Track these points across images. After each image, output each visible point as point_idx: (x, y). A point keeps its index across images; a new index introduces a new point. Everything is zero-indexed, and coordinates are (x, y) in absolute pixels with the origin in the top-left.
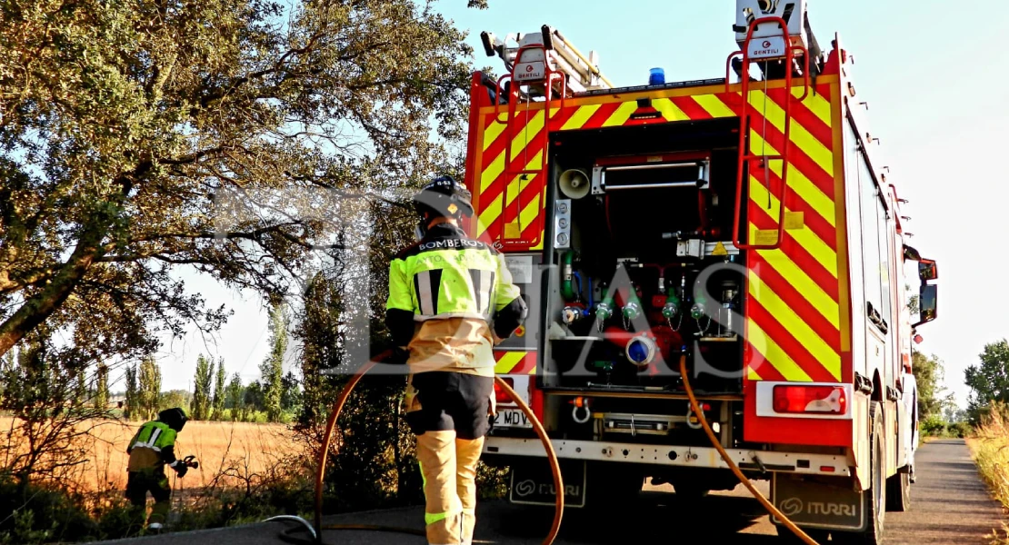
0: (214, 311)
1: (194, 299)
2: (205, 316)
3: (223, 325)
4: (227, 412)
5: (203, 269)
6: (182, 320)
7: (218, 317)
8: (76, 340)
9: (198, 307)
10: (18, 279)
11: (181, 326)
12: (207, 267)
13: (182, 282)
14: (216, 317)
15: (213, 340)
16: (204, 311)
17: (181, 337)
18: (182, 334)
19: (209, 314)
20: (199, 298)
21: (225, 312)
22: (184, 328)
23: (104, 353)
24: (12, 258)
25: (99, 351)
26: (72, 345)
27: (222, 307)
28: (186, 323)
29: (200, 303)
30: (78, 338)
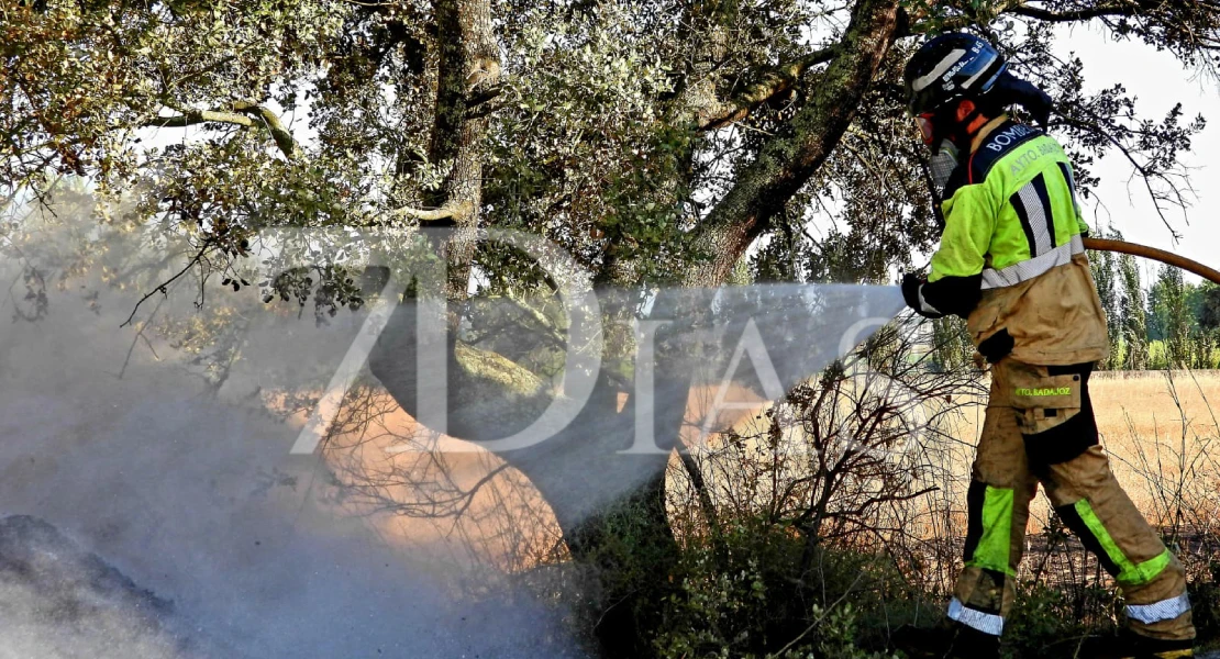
0: (1159, 121)
1: (1110, 102)
2: (1137, 138)
3: (1180, 154)
4: (1157, 349)
5: (1123, 29)
6: (1086, 152)
7: (1168, 139)
8: (852, 216)
9: (1120, 119)
10: (734, 97)
11: (1085, 166)
12: (1131, 21)
13: (1078, 62)
14: (1163, 138)
15: (1174, 197)
16: (1134, 126)
17: (1086, 192)
18: (1089, 186)
19: (1145, 132)
20: (1121, 96)
21: (1183, 122)
22: (1093, 170)
23: (913, 242)
24: (719, 51)
25: (902, 237)
26: (845, 229)
27: (1175, 112)
28: (1096, 158)
29: (1124, 109)
30: (857, 213)
